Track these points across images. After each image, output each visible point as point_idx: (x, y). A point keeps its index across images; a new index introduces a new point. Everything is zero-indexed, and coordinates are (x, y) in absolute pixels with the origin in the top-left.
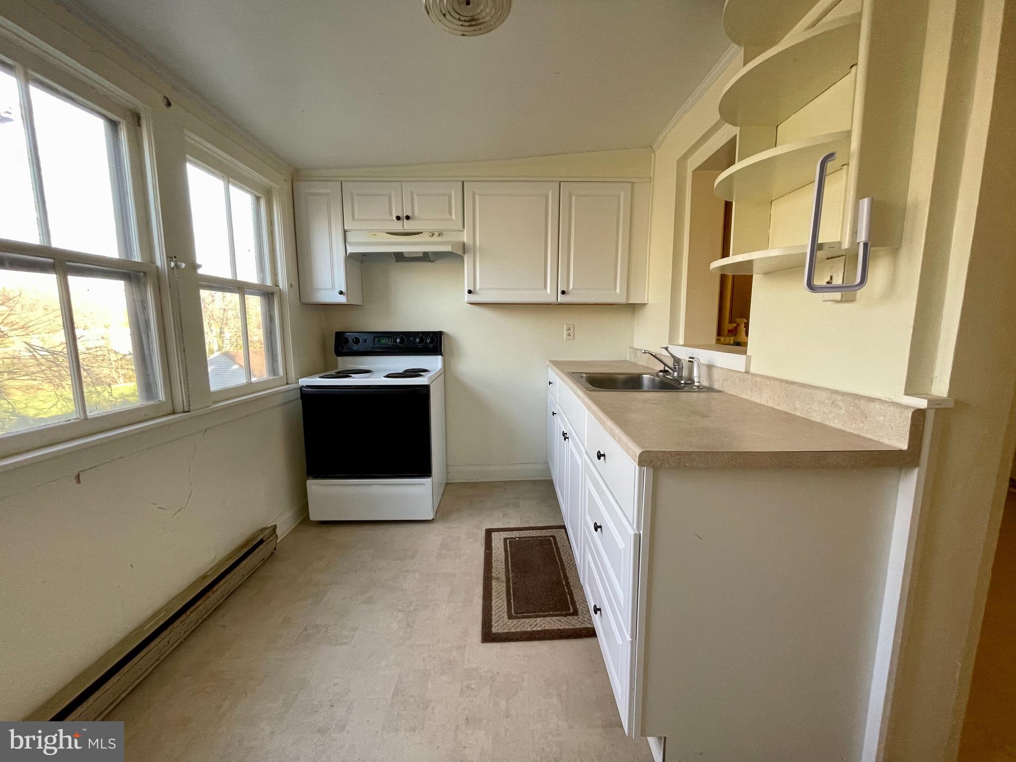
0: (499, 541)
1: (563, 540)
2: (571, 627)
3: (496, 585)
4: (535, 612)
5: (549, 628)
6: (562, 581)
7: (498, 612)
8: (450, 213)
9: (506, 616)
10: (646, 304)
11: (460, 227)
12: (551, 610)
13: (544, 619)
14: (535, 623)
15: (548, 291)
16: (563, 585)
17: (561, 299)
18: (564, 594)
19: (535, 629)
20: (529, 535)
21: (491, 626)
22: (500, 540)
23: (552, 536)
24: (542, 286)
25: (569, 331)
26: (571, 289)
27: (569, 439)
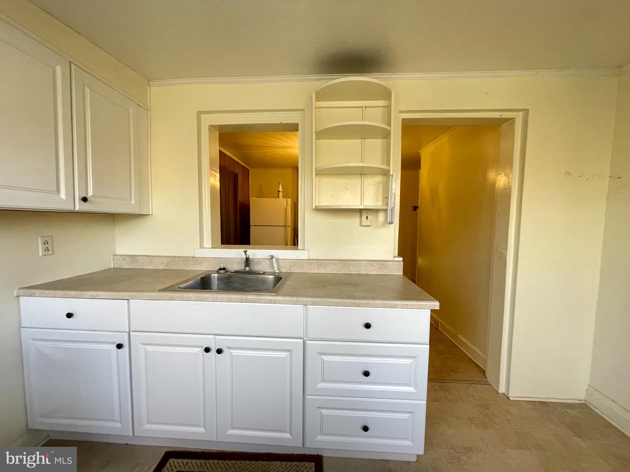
10: (150, 215)
15: (63, 196)
24: (55, 189)
25: (46, 246)
26: (89, 196)
27: (225, 350)
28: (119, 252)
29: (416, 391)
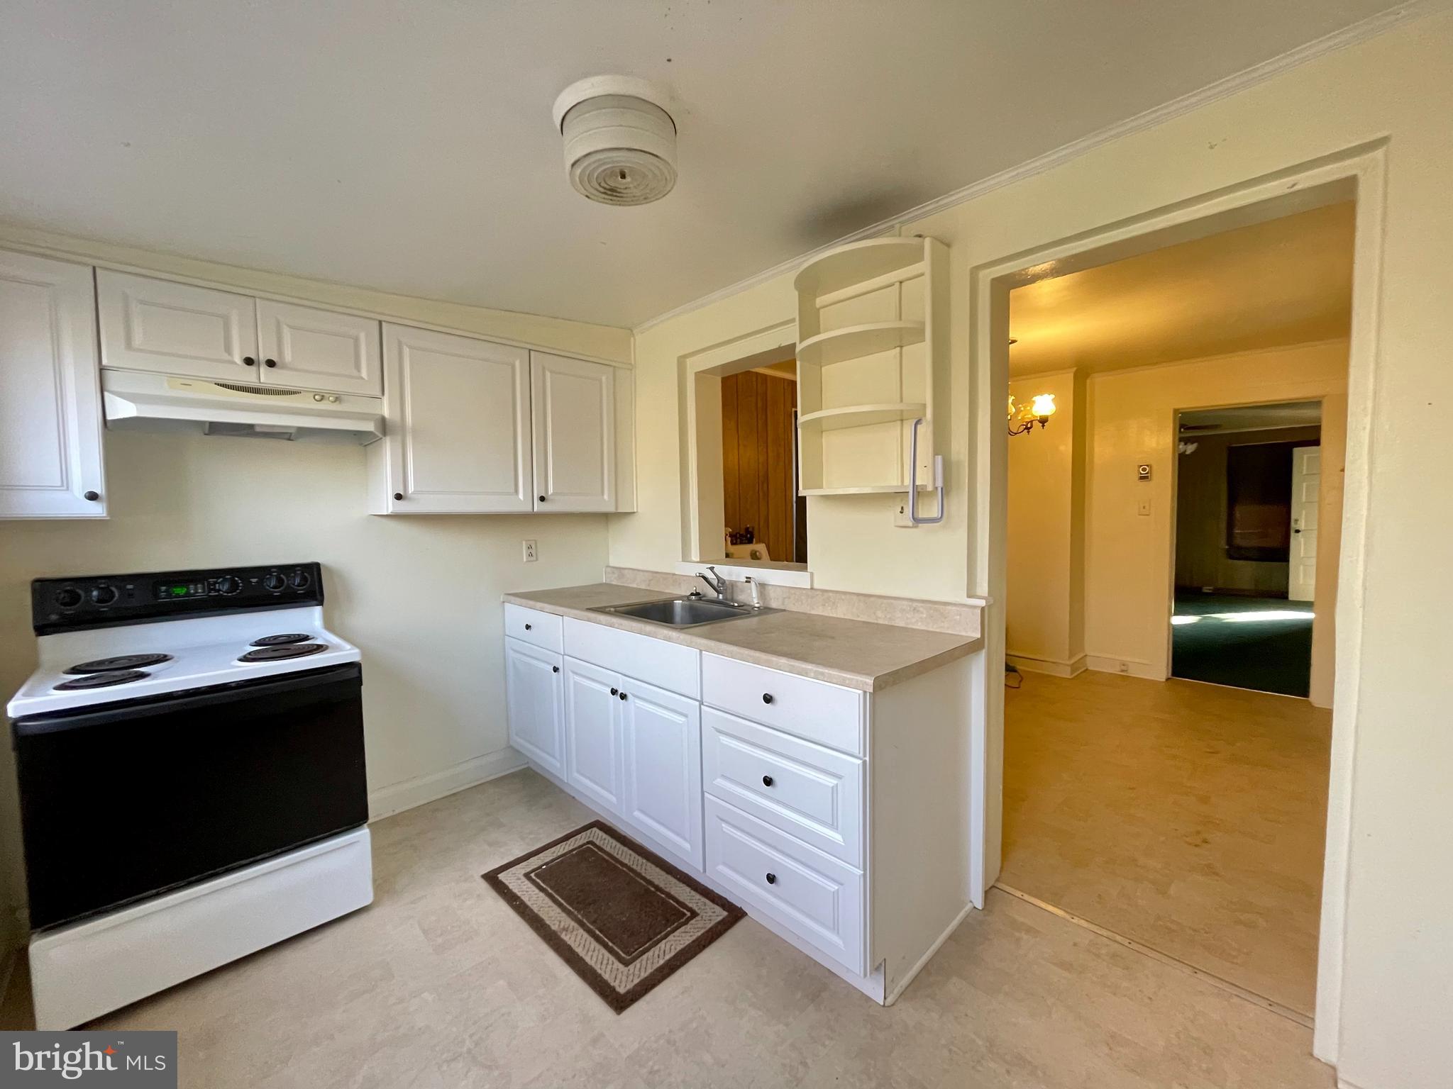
0: (519, 881)
1: (606, 841)
2: (703, 931)
3: (570, 938)
4: (651, 939)
5: (682, 947)
6: (649, 889)
7: (606, 967)
8: (358, 367)
9: (621, 966)
10: (634, 513)
11: (378, 393)
12: (666, 926)
13: (667, 940)
14: (662, 951)
15: (521, 496)
16: (654, 892)
17: (538, 507)
18: (664, 902)
19: (667, 957)
20: (555, 856)
21: (613, 989)
22: (519, 879)
23: (588, 843)
24: (512, 490)
25: (530, 550)
26: (550, 493)
27: (629, 696)
28: (614, 562)
29: (843, 844)
